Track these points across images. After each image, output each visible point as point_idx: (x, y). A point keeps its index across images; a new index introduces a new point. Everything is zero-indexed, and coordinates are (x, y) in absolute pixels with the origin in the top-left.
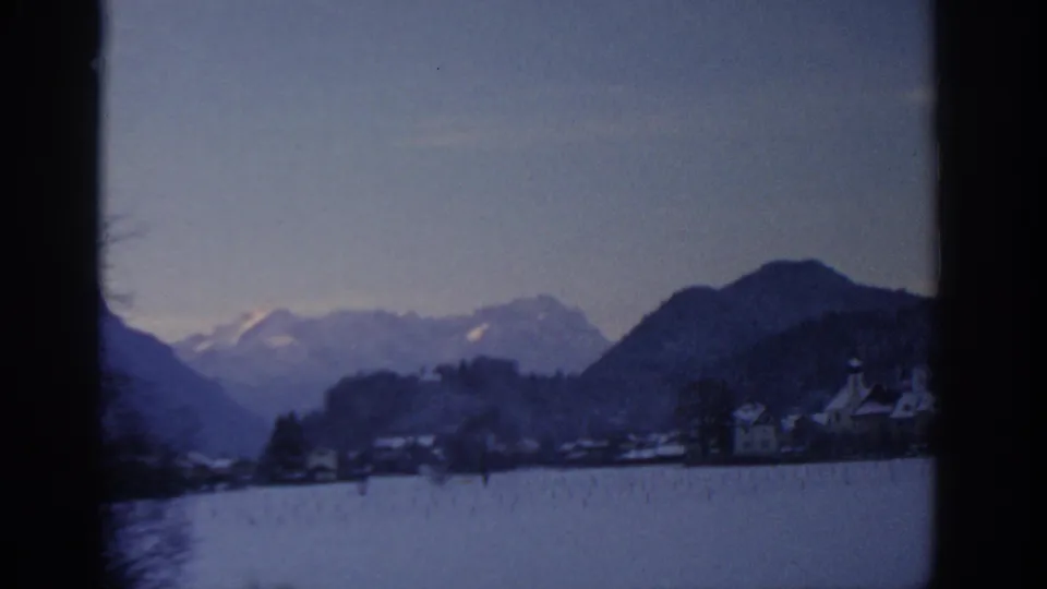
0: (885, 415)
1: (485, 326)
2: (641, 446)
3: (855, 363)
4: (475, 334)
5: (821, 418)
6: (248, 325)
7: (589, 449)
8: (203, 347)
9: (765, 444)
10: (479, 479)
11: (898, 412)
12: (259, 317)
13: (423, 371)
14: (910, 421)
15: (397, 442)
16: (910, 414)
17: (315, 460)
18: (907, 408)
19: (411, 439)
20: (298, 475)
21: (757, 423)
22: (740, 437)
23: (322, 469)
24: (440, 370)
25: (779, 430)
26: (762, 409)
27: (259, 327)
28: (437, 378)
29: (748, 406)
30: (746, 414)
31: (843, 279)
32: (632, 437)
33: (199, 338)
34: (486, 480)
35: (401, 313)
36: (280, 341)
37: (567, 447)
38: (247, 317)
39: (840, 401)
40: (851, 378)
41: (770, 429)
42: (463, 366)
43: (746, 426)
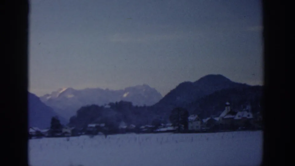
0: (233, 118)
1: (128, 93)
2: (164, 127)
3: (228, 103)
4: (125, 95)
5: (217, 119)
6: (61, 92)
7: (150, 128)
8: (48, 98)
9: (197, 127)
10: (104, 136)
11: (237, 117)
12: (64, 90)
13: (105, 105)
14: (239, 120)
15: (94, 125)
16: (240, 118)
17: (64, 130)
18: (239, 116)
19: (98, 125)
20: (59, 134)
21: (195, 121)
22: (190, 125)
23: (66, 133)
24: (111, 104)
25: (202, 122)
26: (197, 116)
27: (64, 92)
28: (109, 107)
29: (193, 115)
30: (191, 118)
31: (228, 80)
32: (162, 124)
33: (48, 95)
34: (106, 137)
35: (104, 89)
36: (70, 96)
37: (143, 127)
38: (61, 89)
39: (223, 114)
40: (226, 108)
41: (199, 122)
42: (117, 103)
43: (192, 121)
